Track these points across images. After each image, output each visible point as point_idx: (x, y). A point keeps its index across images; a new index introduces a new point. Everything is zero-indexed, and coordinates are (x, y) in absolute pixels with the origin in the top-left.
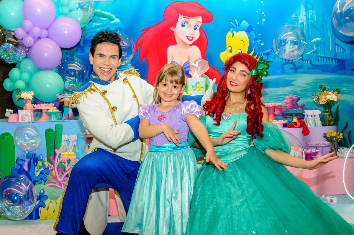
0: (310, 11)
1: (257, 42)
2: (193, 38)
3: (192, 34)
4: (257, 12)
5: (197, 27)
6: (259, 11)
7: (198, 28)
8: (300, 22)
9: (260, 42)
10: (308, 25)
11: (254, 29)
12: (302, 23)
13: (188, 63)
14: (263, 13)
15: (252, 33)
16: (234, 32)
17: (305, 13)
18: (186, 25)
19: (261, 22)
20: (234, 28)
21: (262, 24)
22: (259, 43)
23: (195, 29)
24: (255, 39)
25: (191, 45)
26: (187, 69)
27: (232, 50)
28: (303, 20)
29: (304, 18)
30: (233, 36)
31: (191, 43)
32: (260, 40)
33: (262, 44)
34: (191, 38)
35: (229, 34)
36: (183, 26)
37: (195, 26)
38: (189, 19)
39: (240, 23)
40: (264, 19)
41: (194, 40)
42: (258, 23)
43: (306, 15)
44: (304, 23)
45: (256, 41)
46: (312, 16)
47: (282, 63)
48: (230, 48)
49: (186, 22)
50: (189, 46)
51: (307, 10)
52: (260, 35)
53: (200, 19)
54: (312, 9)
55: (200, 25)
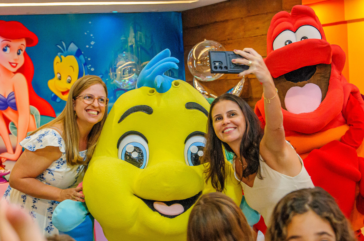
0: (139, 33)
1: (87, 68)
2: (17, 64)
3: (16, 60)
4: (86, 33)
5: (21, 51)
6: (87, 33)
7: (22, 53)
8: (130, 44)
9: (91, 67)
10: (138, 47)
11: (83, 53)
12: (132, 46)
13: (13, 93)
14: (92, 35)
15: (82, 57)
16: (63, 57)
17: (133, 34)
18: (8, 49)
19: (90, 45)
20: (62, 52)
21: (91, 47)
22: (89, 69)
23: (18, 54)
24: (85, 64)
25: (15, 73)
26: (13, 101)
27: (60, 77)
28: (132, 42)
29: (133, 40)
30: (61, 61)
31: (15, 70)
32: (90, 66)
33: (93, 69)
34: (15, 65)
35: (57, 59)
36: (4, 50)
37: (19, 50)
38: (10, 41)
39: (68, 46)
40: (93, 42)
41: (19, 67)
42: (87, 46)
43: (135, 37)
44: (134, 46)
45: (86, 66)
46: (141, 38)
47: (114, 90)
48: (59, 75)
49: (8, 46)
50: (13, 74)
51: (135, 32)
52: (89, 59)
53: (24, 42)
54: (140, 31)
55: (24, 48)
